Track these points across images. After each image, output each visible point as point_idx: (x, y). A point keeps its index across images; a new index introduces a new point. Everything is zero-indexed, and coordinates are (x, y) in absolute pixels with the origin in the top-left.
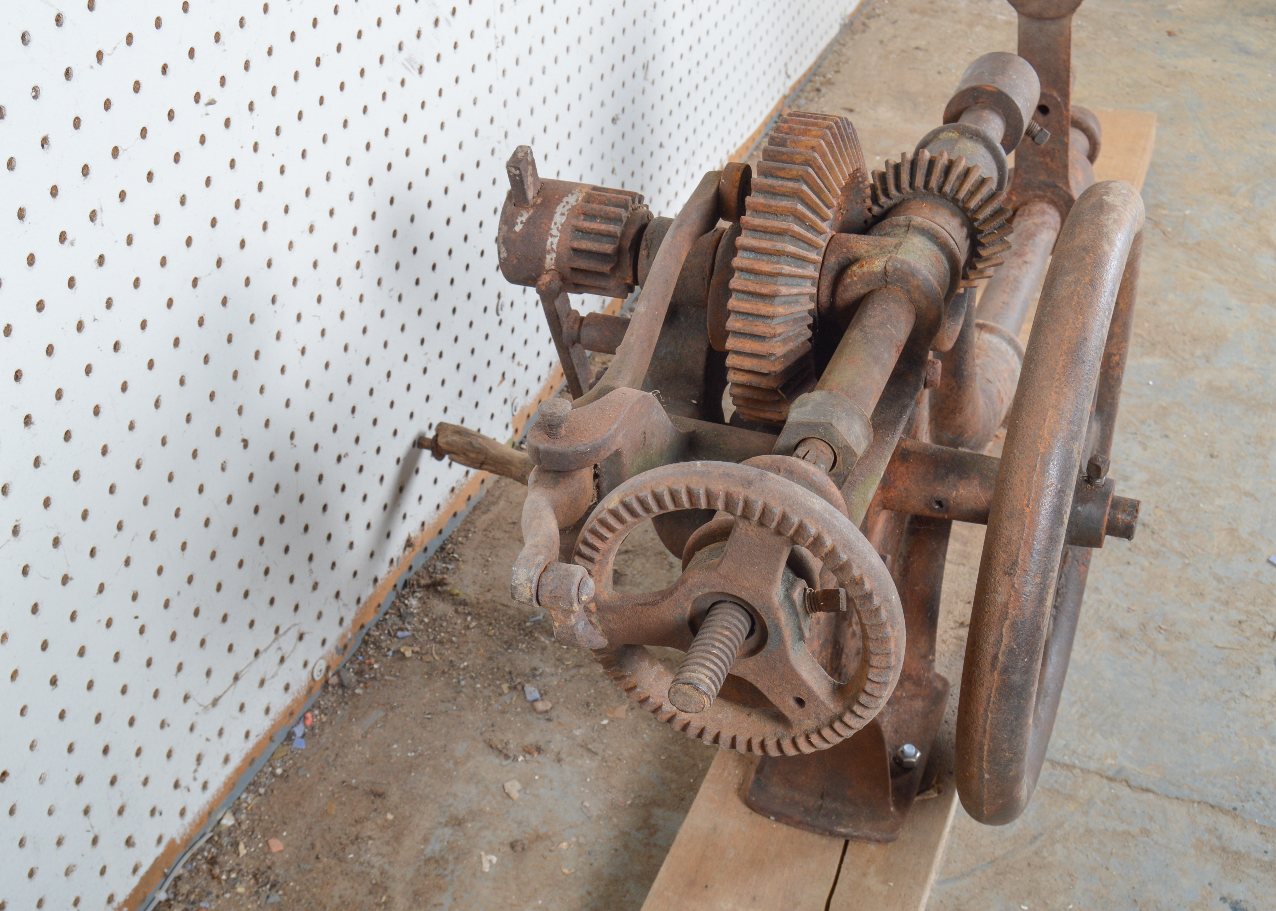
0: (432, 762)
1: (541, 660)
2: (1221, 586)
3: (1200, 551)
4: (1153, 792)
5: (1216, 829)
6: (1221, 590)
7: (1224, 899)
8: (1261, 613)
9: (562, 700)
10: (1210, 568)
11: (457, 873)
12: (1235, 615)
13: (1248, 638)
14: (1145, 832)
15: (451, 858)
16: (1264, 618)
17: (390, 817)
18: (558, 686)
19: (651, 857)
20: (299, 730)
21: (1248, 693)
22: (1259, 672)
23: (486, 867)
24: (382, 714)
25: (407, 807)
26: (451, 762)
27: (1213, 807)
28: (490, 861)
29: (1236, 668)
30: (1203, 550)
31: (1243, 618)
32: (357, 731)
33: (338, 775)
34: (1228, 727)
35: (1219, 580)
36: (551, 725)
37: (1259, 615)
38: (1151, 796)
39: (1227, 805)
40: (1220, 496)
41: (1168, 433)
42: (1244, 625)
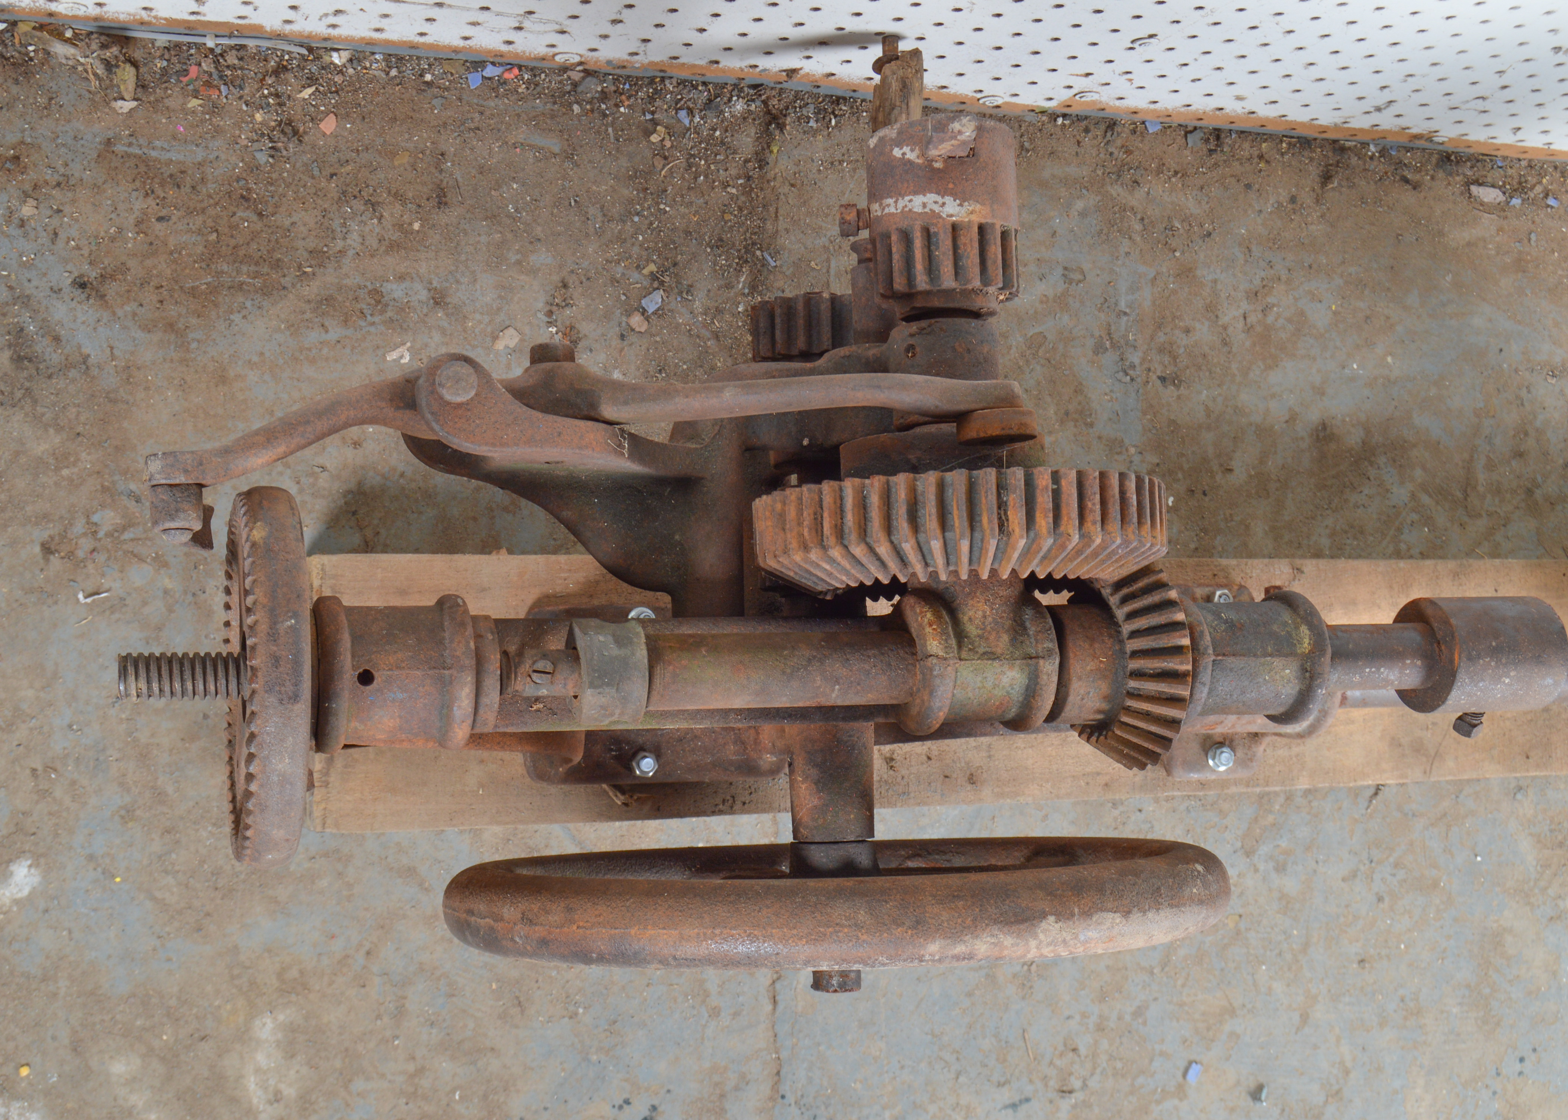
0: (509, 236)
1: (709, 291)
2: (1128, 1018)
3: (1179, 983)
4: (774, 1009)
5: (747, 1083)
6: (1120, 1018)
7: (654, 1108)
8: (1098, 1071)
9: (658, 339)
10: (1156, 999)
11: (372, 329)
12: (1084, 1043)
13: (1051, 1063)
14: (715, 1013)
15: (389, 314)
16: (1092, 1074)
17: (416, 226)
18: (678, 326)
19: (475, 519)
20: (490, 71)
21: (962, 1079)
22: (1000, 1085)
23: (392, 356)
24: (556, 149)
25: (438, 237)
26: (519, 257)
27: (778, 1073)
28: (402, 357)
29: (997, 1060)
30: (1183, 986)
31: (1083, 1051)
32: (521, 134)
33: (450, 143)
34: (902, 1067)
35: (1138, 1013)
36: (616, 342)
37: (1095, 1068)
38: (770, 1007)
39: (785, 1088)
40: (1288, 985)
41: (1387, 899)
42: (1071, 1054)
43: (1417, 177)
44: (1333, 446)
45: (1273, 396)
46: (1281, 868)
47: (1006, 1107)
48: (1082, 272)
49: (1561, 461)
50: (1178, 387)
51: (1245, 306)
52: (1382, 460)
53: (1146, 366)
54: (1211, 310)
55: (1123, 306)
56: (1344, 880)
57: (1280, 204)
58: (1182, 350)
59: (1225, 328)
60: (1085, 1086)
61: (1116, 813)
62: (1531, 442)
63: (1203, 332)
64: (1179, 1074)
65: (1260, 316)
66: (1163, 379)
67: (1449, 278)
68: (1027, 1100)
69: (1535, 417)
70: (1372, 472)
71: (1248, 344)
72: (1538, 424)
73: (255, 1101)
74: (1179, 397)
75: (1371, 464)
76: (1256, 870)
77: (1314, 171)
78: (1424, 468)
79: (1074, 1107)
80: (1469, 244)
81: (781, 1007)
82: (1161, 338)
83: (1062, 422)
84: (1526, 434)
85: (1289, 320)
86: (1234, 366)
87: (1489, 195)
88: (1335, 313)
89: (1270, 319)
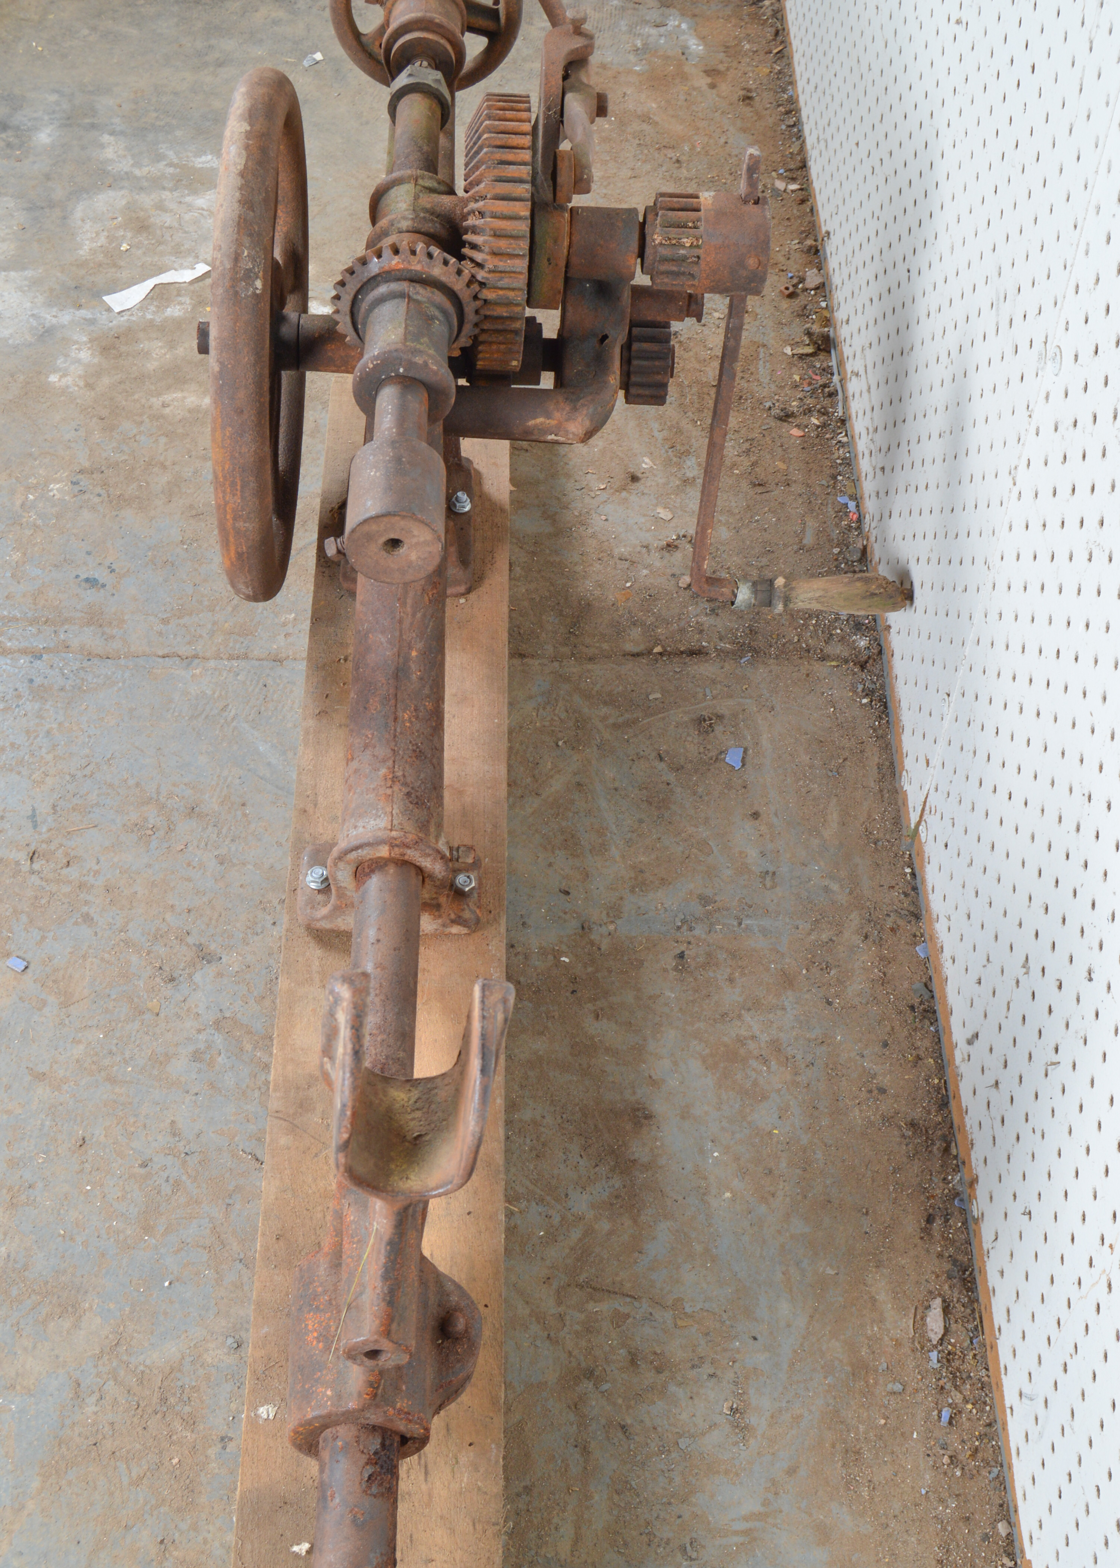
0: (738, 517)
1: (715, 626)
2: (85, 909)
3: (106, 956)
4: (159, 656)
5: (106, 639)
6: (86, 903)
7: (103, 586)
8: (44, 884)
9: (675, 595)
10: (96, 934)
11: (663, 451)
12: (73, 873)
13: (61, 845)
14: (166, 621)
15: (675, 459)
17: (736, 472)
18: (686, 607)
19: (538, 497)
20: (852, 505)
22: (54, 807)
23: (646, 460)
24: (805, 542)
25: (731, 482)
26: (724, 521)
28: (646, 464)
29: (77, 805)
30: (102, 959)
31: (65, 871)
32: (812, 524)
33: (796, 488)
34: (89, 737)
35: (87, 918)
36: (669, 571)
37: (46, 881)
38: (161, 654)
39: (96, 661)
40: (78, 1061)
41: (142, 1171)
42: (65, 861)
43: (937, 1235)
44: (629, 1127)
45: (675, 1063)
46: (197, 1056)
47: (34, 810)
48: (773, 887)
49: (629, 1421)
50: (676, 969)
51: (765, 1038)
52: (617, 1182)
53: (692, 940)
54: (754, 1005)
55: (747, 922)
56: (173, 1122)
57: (874, 1076)
58: (711, 974)
59: (740, 1016)
60: (33, 872)
61: (275, 902)
62: (649, 1377)
63: (731, 996)
64: (21, 954)
65: (756, 1053)
66: (681, 956)
67: (830, 1272)
68: (35, 826)
69: (680, 1384)
70: (603, 1170)
71: (726, 1039)
72: (672, 1388)
73: (166, 396)
74: (665, 970)
75: (612, 1170)
76: (199, 1031)
77: (917, 1114)
78: (610, 1233)
79: (17, 863)
80: (873, 1300)
81: (161, 660)
82: (722, 956)
83: (633, 867)
84: (659, 1370)
85: (755, 1083)
86: (701, 1025)
87: (935, 1322)
88: (770, 1133)
89: (753, 1063)
